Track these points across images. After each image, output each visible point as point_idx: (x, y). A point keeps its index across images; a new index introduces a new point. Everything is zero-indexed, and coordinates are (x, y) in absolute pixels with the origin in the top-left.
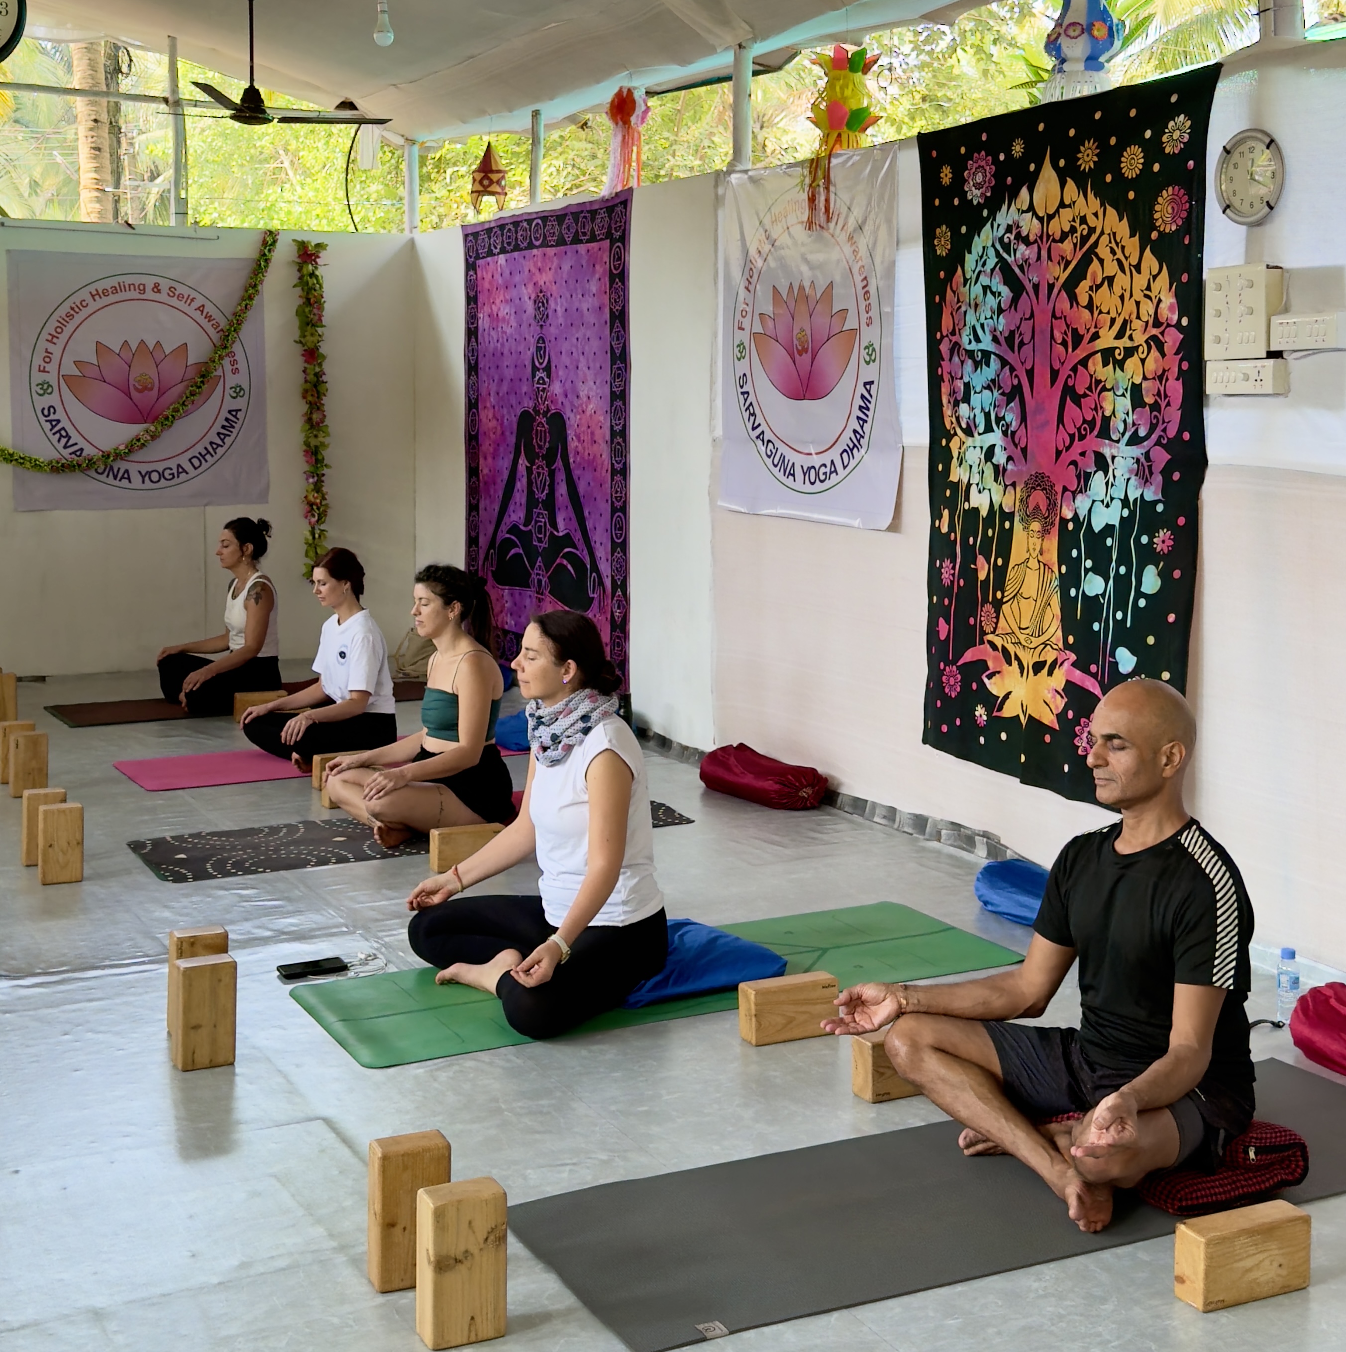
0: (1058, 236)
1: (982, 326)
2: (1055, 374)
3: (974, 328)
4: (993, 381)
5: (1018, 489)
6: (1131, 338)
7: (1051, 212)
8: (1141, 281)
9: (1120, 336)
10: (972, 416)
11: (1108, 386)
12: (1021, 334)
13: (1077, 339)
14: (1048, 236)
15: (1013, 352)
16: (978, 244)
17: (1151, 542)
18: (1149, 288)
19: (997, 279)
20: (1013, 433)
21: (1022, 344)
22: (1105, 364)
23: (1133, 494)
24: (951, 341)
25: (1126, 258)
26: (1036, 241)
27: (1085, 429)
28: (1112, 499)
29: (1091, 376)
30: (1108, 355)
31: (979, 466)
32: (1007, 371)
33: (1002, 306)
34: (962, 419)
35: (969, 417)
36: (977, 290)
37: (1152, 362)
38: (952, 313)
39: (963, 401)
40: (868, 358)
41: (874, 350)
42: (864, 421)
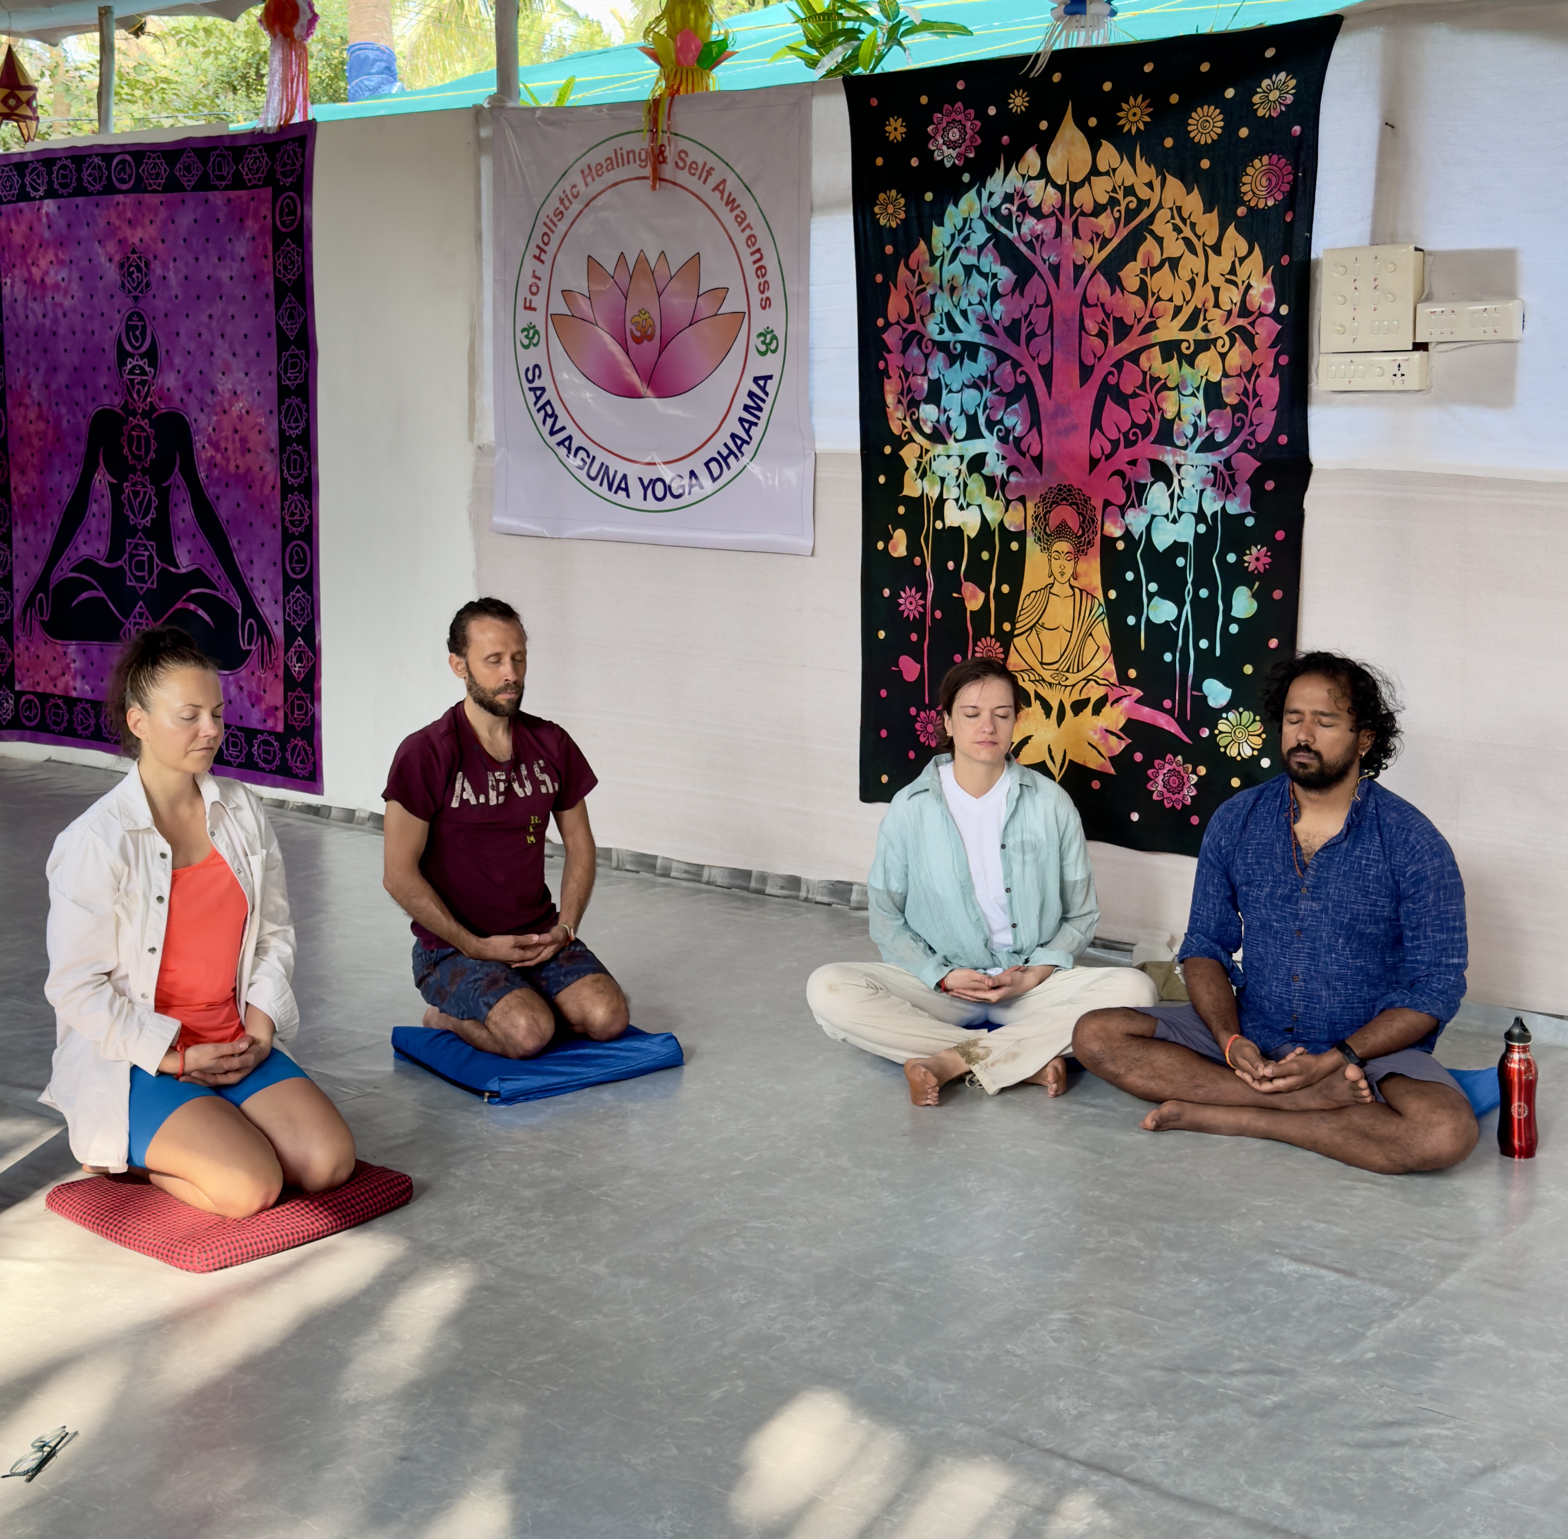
0: (1089, 207)
1: (964, 314)
2: (1086, 372)
3: (949, 315)
4: (983, 379)
5: (1030, 504)
6: (1205, 329)
7: (1077, 179)
8: (1220, 265)
9: (1189, 325)
10: (943, 419)
11: (1171, 384)
12: (1030, 323)
13: (1122, 330)
14: (1073, 209)
15: (1018, 344)
16: (954, 215)
17: (1240, 560)
18: (1233, 271)
19: (991, 258)
20: (1018, 440)
22: (1166, 358)
23: (1211, 506)
24: (904, 330)
25: (1199, 238)
26: (1053, 214)
27: (1135, 434)
28: (1180, 513)
29: (1145, 373)
30: (1170, 350)
31: (958, 477)
32: (1007, 366)
33: (1000, 289)
34: (925, 422)
35: (938, 421)
36: (953, 270)
37: (1237, 357)
38: (907, 297)
39: (927, 401)
40: (763, 348)
41: (775, 338)
42: (752, 424)
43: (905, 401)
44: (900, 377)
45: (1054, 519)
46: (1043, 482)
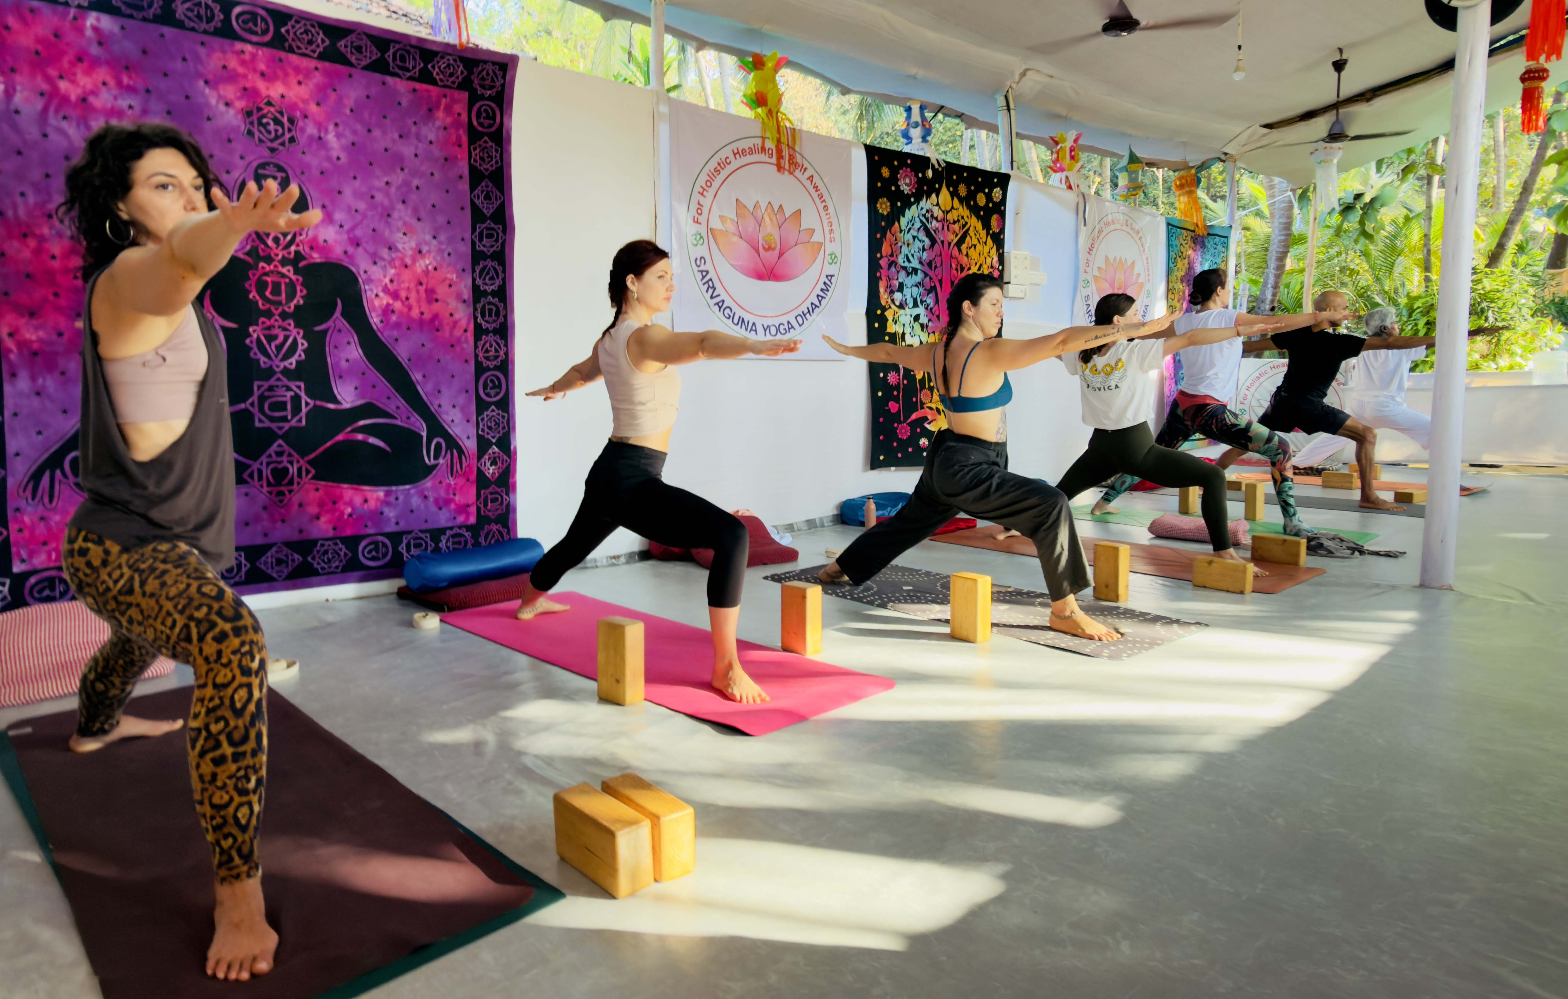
0: (952, 221)
1: (913, 255)
3: (907, 256)
4: (920, 283)
5: (936, 334)
7: (948, 209)
8: (986, 249)
10: (904, 299)
12: (935, 262)
13: (962, 269)
14: (947, 220)
15: (931, 270)
16: (908, 214)
18: (989, 252)
19: (922, 234)
20: (931, 309)
21: (936, 267)
24: (889, 260)
26: (941, 221)
31: (910, 324)
32: (928, 278)
33: (926, 247)
34: (896, 300)
35: (902, 300)
36: (908, 237)
38: (891, 245)
39: (898, 291)
40: (830, 261)
41: (836, 256)
42: (823, 297)
43: (888, 291)
44: (887, 280)
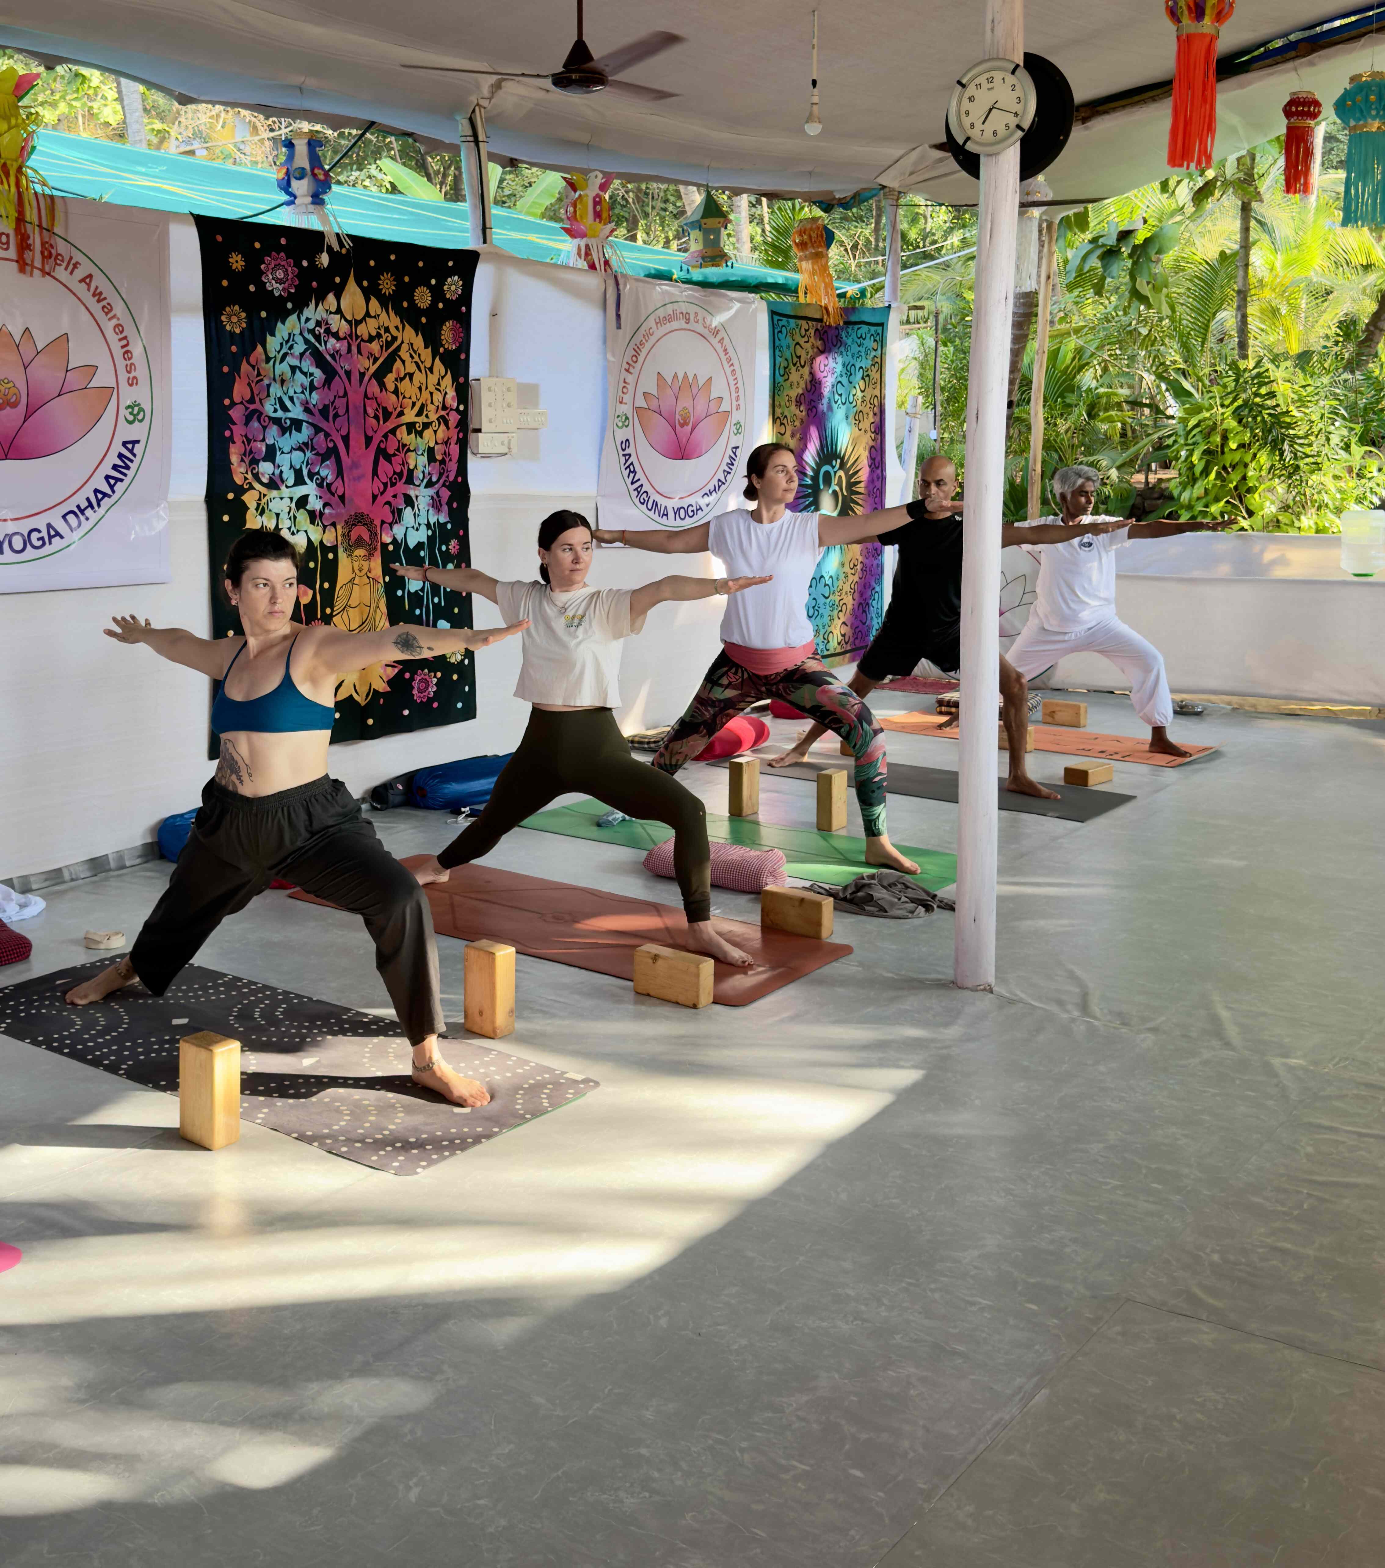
0: (366, 337)
1: (291, 399)
2: (368, 440)
4: (306, 444)
5: (339, 527)
6: (427, 416)
8: (433, 379)
9: (419, 414)
10: (277, 472)
11: (412, 448)
13: (387, 415)
15: (328, 421)
17: (448, 549)
18: (439, 384)
19: (308, 362)
20: (329, 486)
21: (336, 416)
22: (409, 433)
23: (433, 520)
24: (247, 408)
25: (423, 362)
26: (345, 338)
27: (395, 479)
28: (420, 525)
29: (399, 441)
30: (411, 427)
31: (289, 513)
32: (321, 435)
33: (316, 384)
34: (263, 474)
35: (273, 474)
36: (283, 368)
37: (442, 433)
38: (249, 384)
39: (265, 460)
40: (131, 418)
41: (141, 410)
42: (118, 480)
43: (247, 461)
44: (243, 442)
45: (354, 536)
46: (345, 512)
